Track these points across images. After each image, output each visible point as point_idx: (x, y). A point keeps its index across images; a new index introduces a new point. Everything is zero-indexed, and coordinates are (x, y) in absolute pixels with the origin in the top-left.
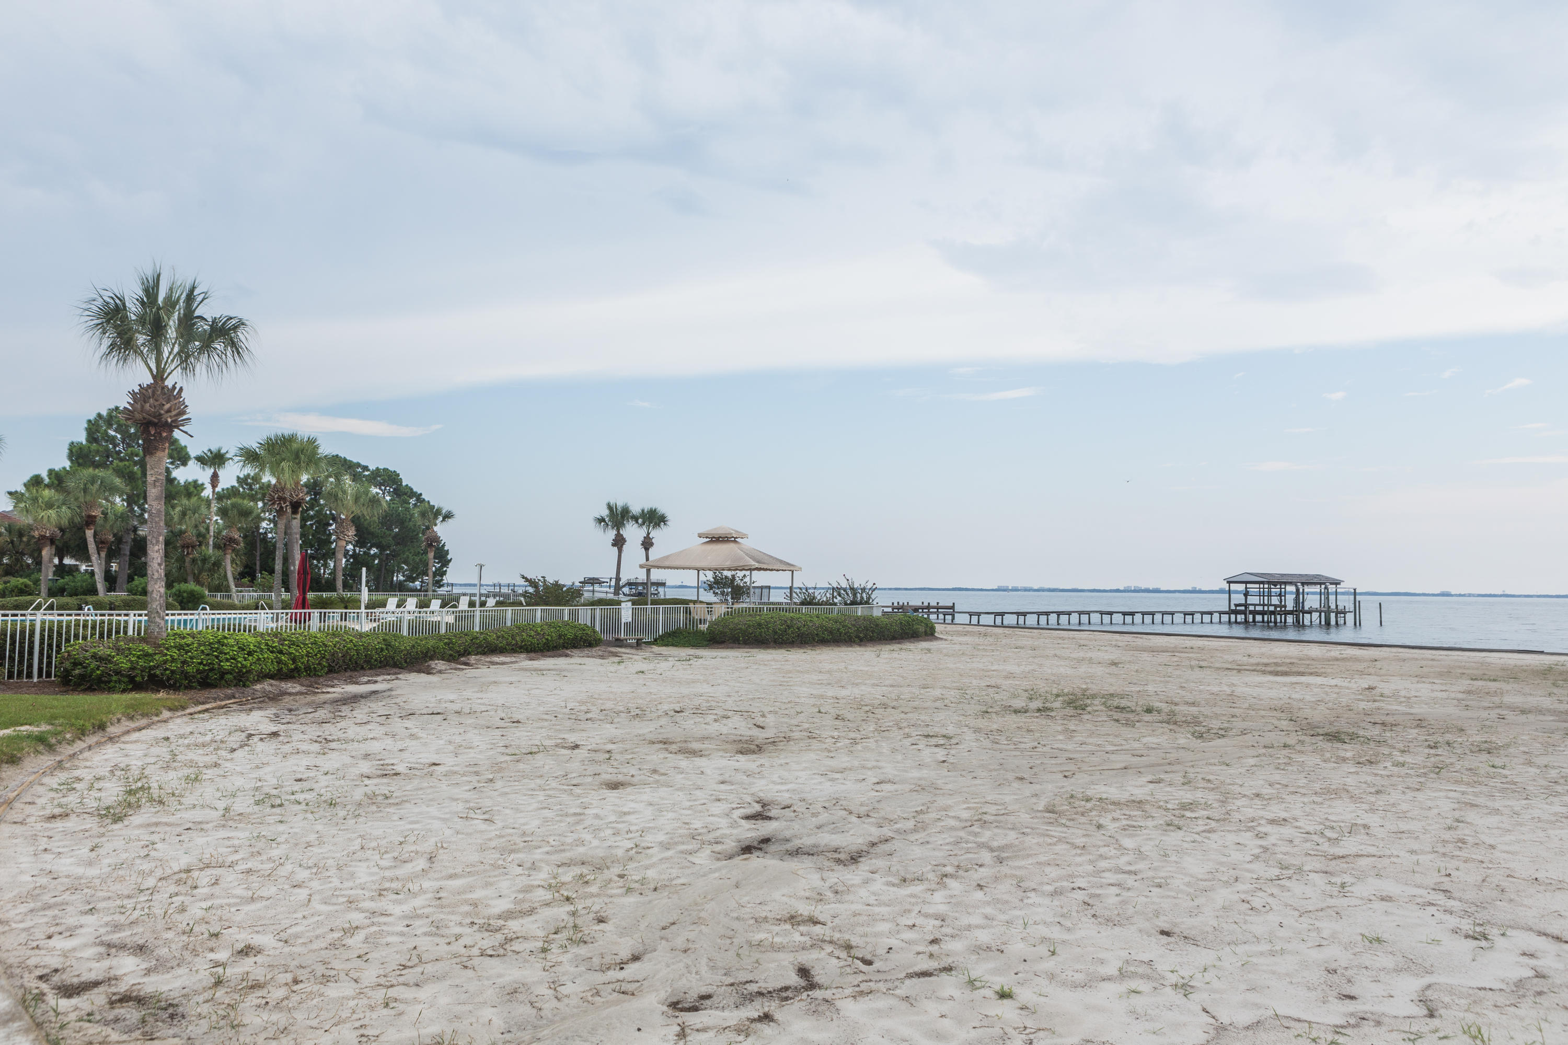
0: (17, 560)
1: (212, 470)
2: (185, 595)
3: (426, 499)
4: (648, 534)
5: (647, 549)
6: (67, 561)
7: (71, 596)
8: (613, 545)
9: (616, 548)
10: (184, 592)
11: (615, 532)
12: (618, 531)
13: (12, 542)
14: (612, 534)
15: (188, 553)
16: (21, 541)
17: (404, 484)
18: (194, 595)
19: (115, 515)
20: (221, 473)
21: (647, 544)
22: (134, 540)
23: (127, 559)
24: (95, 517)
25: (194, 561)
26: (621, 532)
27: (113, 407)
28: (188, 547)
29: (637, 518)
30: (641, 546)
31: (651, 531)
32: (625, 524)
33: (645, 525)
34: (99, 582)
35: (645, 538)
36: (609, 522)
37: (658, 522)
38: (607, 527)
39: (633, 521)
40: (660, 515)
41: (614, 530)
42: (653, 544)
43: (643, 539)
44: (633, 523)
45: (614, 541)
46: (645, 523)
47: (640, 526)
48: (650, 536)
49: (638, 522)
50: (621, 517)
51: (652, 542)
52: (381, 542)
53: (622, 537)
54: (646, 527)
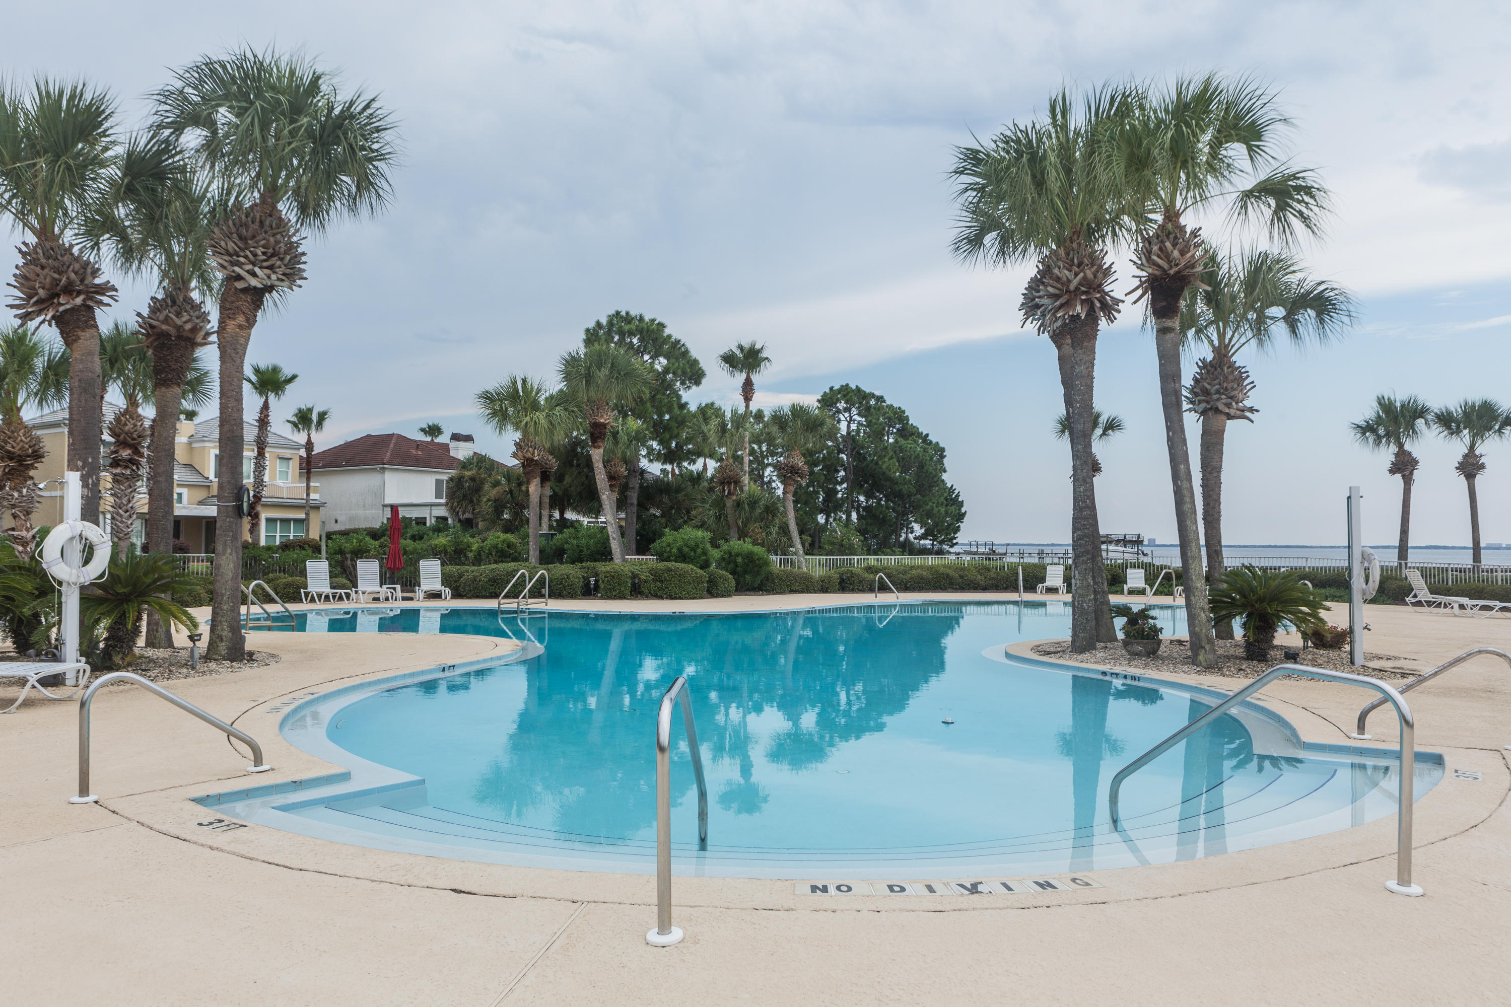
0: (516, 513)
1: (744, 376)
2: (739, 560)
3: (934, 441)
4: (1472, 448)
5: (1470, 477)
6: (570, 515)
7: (573, 563)
8: (1392, 471)
9: (1398, 476)
10: (737, 555)
11: (1393, 448)
12: (1401, 446)
13: (511, 492)
14: (1387, 454)
15: (729, 493)
16: (520, 490)
17: (910, 423)
18: (752, 561)
19: (628, 435)
20: (755, 378)
21: (1470, 467)
22: (641, 486)
23: (635, 509)
25: (738, 504)
26: (1407, 447)
27: (612, 312)
28: (729, 483)
29: (1446, 421)
30: (1456, 473)
31: (1480, 442)
32: (1414, 432)
33: (1466, 432)
34: (614, 539)
35: (1466, 456)
36: (1381, 431)
37: (1497, 427)
38: (1378, 440)
39: (1436, 426)
40: (1499, 415)
41: (1391, 444)
42: (1484, 468)
43: (1460, 458)
44: (1436, 428)
45: (1393, 463)
46: (1465, 428)
47: (1452, 434)
48: (1477, 452)
49: (1449, 427)
50: (1405, 419)
51: (1483, 464)
52: (900, 490)
53: (1410, 454)
54: (1467, 437)
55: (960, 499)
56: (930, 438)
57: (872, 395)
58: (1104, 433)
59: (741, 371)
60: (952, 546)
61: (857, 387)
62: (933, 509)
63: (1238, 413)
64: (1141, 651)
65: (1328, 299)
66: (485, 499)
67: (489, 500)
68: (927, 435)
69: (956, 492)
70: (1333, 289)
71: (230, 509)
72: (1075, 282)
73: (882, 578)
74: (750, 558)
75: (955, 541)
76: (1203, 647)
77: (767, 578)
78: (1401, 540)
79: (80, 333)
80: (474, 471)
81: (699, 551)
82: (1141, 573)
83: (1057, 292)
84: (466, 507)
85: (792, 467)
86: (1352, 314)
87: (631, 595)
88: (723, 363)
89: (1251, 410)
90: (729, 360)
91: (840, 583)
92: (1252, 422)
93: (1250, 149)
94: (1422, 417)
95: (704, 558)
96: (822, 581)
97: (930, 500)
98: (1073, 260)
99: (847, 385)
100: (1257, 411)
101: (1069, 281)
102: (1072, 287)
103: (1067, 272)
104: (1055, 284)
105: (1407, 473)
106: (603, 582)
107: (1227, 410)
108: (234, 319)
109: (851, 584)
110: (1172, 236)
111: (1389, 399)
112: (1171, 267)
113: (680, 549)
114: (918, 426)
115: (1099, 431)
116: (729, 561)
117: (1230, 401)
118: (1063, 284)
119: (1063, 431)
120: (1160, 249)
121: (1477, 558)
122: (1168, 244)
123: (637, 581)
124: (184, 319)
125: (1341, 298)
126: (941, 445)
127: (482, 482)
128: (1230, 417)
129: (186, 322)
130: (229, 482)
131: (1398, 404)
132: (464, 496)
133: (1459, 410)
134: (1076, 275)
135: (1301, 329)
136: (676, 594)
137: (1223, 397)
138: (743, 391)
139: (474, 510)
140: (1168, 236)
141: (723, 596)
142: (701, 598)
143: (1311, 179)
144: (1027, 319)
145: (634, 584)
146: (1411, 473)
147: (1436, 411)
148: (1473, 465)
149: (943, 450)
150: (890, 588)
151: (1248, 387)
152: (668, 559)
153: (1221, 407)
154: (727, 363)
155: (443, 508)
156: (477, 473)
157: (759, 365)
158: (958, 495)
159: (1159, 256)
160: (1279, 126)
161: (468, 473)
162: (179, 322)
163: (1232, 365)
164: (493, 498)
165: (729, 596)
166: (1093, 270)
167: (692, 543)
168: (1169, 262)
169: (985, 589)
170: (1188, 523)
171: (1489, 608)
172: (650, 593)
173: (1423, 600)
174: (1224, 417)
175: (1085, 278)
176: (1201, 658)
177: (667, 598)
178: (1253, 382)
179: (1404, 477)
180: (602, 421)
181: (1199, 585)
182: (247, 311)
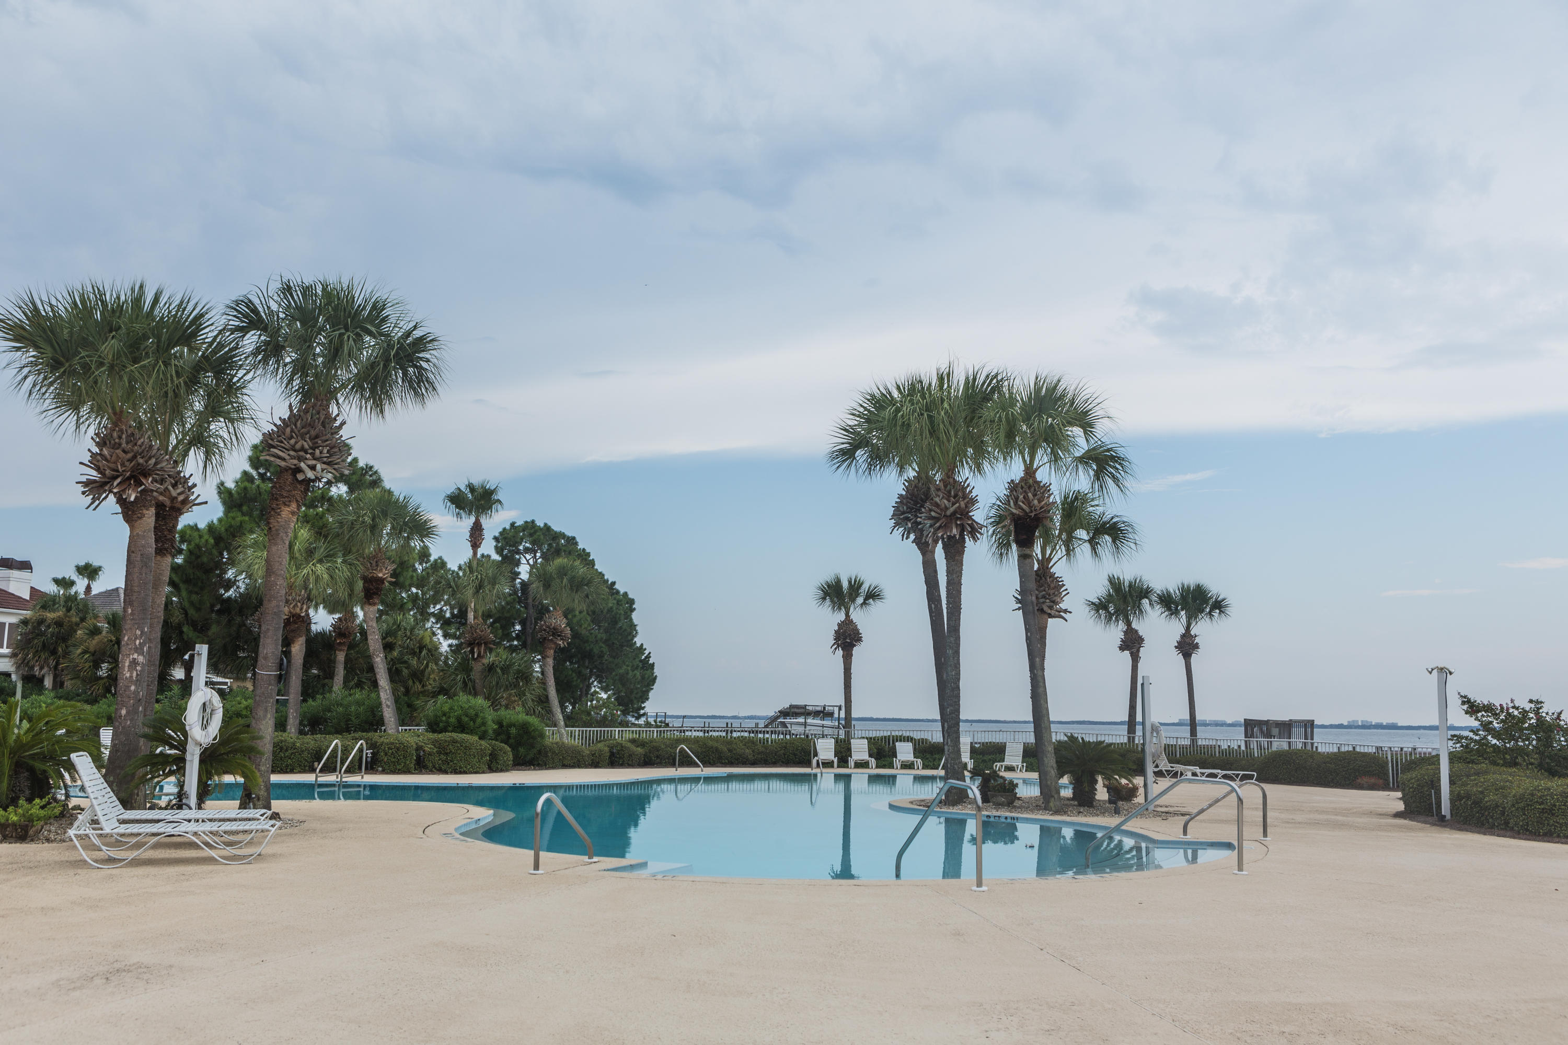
1: (473, 519)
4: (1188, 629)
5: (1187, 656)
8: (1122, 648)
9: (1127, 653)
11: (1122, 626)
12: (1129, 624)
14: (1117, 632)
15: (479, 655)
18: (527, 732)
20: (484, 521)
21: (1187, 646)
24: (382, 581)
26: (1134, 625)
28: (479, 645)
29: (1167, 602)
30: (1175, 652)
31: (1194, 623)
32: (1141, 611)
33: (1183, 613)
34: (388, 706)
35: (1183, 636)
36: (1112, 609)
37: (1208, 610)
38: (1109, 617)
39: (1158, 606)
40: (1211, 598)
41: (1120, 622)
42: (1198, 648)
43: (1178, 638)
44: (1158, 609)
45: (1122, 641)
46: (1182, 610)
47: (1171, 614)
48: (1192, 633)
49: (1169, 609)
50: (1132, 598)
51: (1197, 644)
52: (591, 650)
53: (1136, 631)
54: (1184, 617)
55: (651, 661)
56: (617, 586)
57: (563, 535)
58: (864, 603)
59: (470, 513)
60: (638, 718)
61: (546, 524)
62: (627, 674)
63: (1057, 613)
64: (1003, 802)
65: (1119, 529)
66: (79, 651)
67: (85, 652)
68: (614, 583)
69: (647, 652)
70: (1124, 522)
71: (273, 678)
72: (952, 509)
73: (684, 750)
74: (525, 728)
75: (642, 712)
76: (1053, 796)
77: (540, 752)
78: (1130, 716)
79: (145, 512)
80: (60, 613)
81: (479, 720)
82: (909, 746)
83: (937, 515)
84: (46, 660)
85: (554, 629)
86: (1137, 542)
87: (415, 769)
88: (449, 504)
89: (1066, 611)
90: (458, 501)
91: (610, 757)
92: (1066, 621)
93: (1085, 433)
94: (1147, 598)
95: (483, 728)
96: (593, 755)
97: (624, 662)
98: (949, 492)
99: (533, 522)
100: (1070, 612)
101: (947, 508)
102: (948, 513)
103: (946, 502)
104: (936, 509)
105: (1134, 650)
106: (386, 754)
107: (1049, 611)
108: (289, 506)
109: (620, 758)
110: (1032, 489)
111: (1118, 578)
112: (1031, 512)
113: (459, 719)
114: (604, 572)
115: (860, 600)
116: (503, 731)
117: (1052, 604)
118: (941, 510)
119: (824, 599)
120: (1024, 497)
121: (1193, 732)
122: (1030, 495)
123: (422, 753)
124: (179, 491)
125: (1130, 529)
126: (631, 596)
127: (72, 630)
128: (1050, 616)
129: (179, 494)
130: (273, 653)
131: (1127, 584)
132: (44, 646)
133: (1177, 592)
134: (953, 504)
135: (1099, 549)
136: (461, 767)
137: (1048, 601)
138: (471, 536)
139: (57, 664)
140: (1030, 487)
141: (502, 771)
142: (483, 772)
143: (1122, 452)
144: (895, 527)
145: (419, 757)
146: (1138, 651)
147: (1158, 592)
148: (1189, 644)
149: (632, 602)
150: (697, 764)
151: (1064, 593)
152: (444, 730)
153: (1045, 608)
154: (453, 503)
155: (7, 660)
156: (66, 616)
157: (490, 508)
158: (648, 657)
159: (1023, 502)
160: (1105, 421)
161: (50, 616)
162: (174, 493)
163: (1052, 575)
164: (92, 649)
165: (507, 770)
166: (965, 501)
167: (472, 712)
168: (1030, 507)
169: (754, 764)
170: (1042, 702)
171: (1215, 776)
172: (434, 767)
173: (1163, 769)
174: (1046, 616)
175: (959, 507)
176: (1051, 804)
177: (451, 773)
178: (1066, 590)
179: (1132, 654)
180: (380, 575)
181: (1050, 749)
182: (299, 499)
